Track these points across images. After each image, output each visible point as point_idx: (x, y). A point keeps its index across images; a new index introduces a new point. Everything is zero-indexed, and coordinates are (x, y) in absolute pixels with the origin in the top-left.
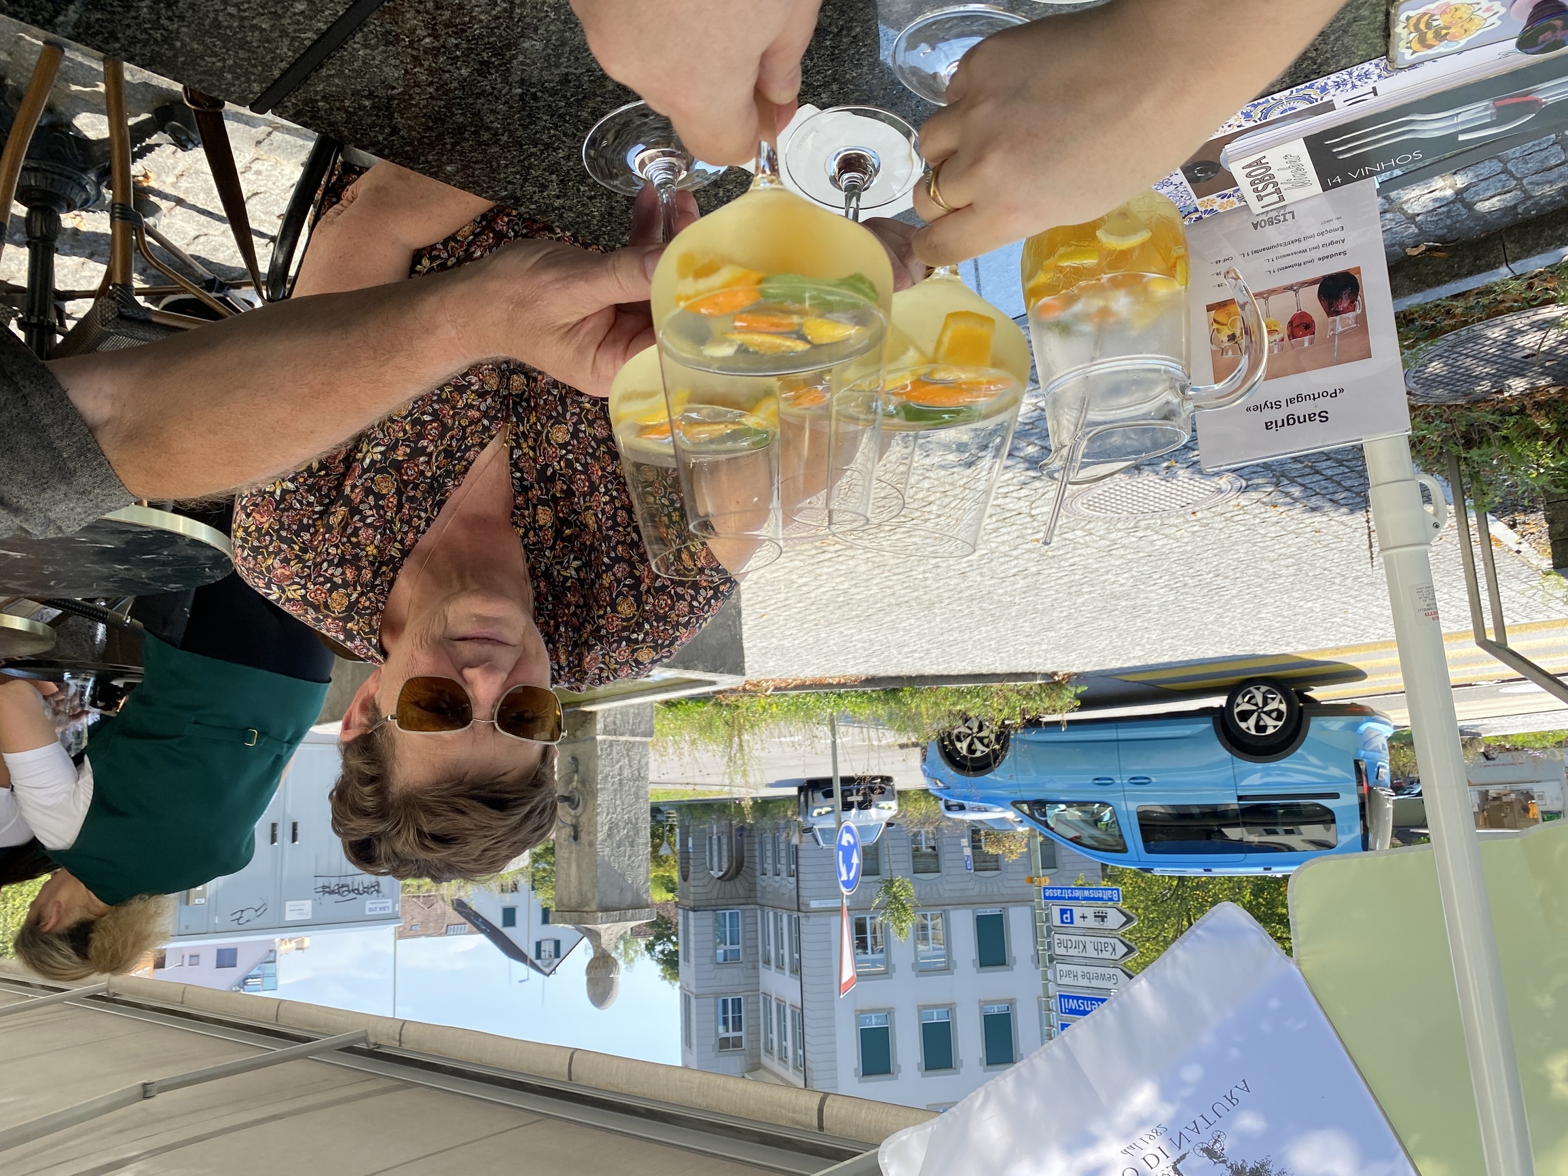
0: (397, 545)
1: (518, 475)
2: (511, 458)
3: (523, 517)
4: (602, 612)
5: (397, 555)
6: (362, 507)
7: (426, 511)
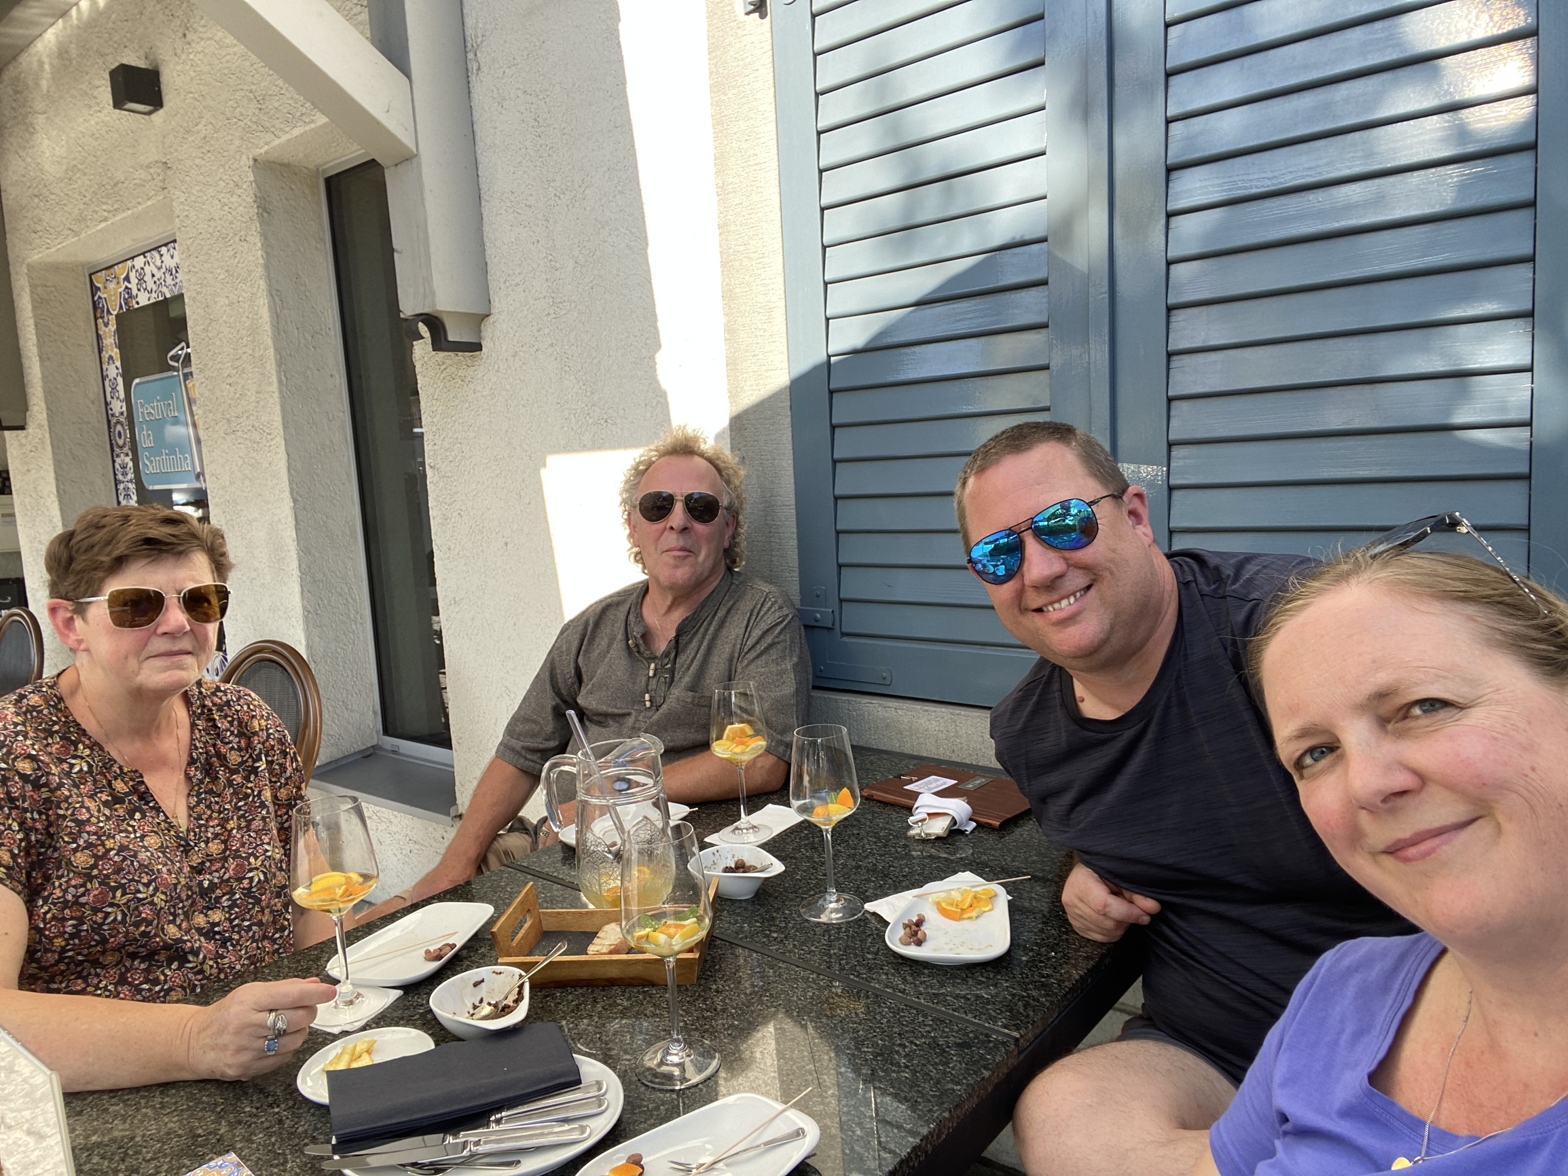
0: (201, 728)
1: (151, 805)
2: (163, 812)
3: (132, 779)
4: (36, 747)
5: (198, 722)
6: (237, 740)
7: (201, 753)
